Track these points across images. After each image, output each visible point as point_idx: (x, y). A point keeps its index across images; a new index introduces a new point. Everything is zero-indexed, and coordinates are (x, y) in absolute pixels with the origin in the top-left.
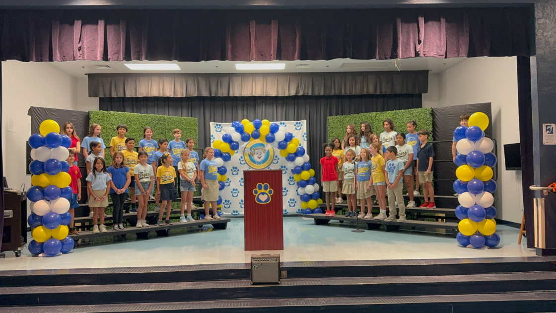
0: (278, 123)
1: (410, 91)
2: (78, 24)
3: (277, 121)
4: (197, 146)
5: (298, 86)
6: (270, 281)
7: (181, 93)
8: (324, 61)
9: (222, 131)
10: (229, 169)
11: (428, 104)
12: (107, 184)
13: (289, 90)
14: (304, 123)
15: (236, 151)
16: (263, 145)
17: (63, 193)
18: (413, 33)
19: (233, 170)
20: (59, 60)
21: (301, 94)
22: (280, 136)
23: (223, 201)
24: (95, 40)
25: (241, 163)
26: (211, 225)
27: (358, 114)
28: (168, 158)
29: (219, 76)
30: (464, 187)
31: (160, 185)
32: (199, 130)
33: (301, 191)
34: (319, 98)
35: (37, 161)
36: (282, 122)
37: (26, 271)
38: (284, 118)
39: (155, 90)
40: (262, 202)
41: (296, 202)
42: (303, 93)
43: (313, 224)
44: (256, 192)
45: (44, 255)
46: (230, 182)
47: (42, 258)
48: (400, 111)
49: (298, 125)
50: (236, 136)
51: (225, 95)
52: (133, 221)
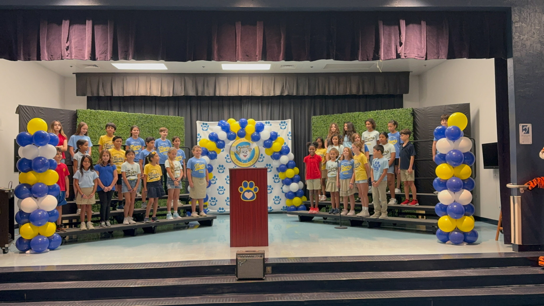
0: (263, 122)
1: (392, 92)
2: (66, 24)
3: (262, 120)
4: (184, 145)
5: (283, 86)
6: (255, 277)
7: (168, 92)
8: (308, 62)
9: (208, 130)
10: (215, 167)
11: (410, 103)
12: (94, 181)
13: (274, 90)
14: (289, 122)
15: (222, 150)
16: (249, 144)
17: (50, 190)
18: (395, 35)
19: (219, 168)
20: (47, 59)
21: (286, 94)
22: (265, 134)
23: (210, 199)
24: (83, 39)
25: (227, 162)
26: (197, 222)
27: (341, 113)
28: (155, 157)
29: (206, 76)
30: (444, 185)
31: (148, 183)
32: (185, 129)
33: (285, 188)
34: (303, 98)
35: (24, 159)
36: (268, 121)
37: (13, 267)
38: (269, 118)
39: (142, 89)
40: (247, 199)
41: (280, 199)
42: (288, 93)
43: (297, 221)
44: (242, 190)
45: (32, 252)
46: (216, 179)
47: (29, 255)
48: (382, 111)
49: (283, 124)
50: (222, 135)
51: (212, 94)
52: (120, 218)
